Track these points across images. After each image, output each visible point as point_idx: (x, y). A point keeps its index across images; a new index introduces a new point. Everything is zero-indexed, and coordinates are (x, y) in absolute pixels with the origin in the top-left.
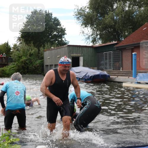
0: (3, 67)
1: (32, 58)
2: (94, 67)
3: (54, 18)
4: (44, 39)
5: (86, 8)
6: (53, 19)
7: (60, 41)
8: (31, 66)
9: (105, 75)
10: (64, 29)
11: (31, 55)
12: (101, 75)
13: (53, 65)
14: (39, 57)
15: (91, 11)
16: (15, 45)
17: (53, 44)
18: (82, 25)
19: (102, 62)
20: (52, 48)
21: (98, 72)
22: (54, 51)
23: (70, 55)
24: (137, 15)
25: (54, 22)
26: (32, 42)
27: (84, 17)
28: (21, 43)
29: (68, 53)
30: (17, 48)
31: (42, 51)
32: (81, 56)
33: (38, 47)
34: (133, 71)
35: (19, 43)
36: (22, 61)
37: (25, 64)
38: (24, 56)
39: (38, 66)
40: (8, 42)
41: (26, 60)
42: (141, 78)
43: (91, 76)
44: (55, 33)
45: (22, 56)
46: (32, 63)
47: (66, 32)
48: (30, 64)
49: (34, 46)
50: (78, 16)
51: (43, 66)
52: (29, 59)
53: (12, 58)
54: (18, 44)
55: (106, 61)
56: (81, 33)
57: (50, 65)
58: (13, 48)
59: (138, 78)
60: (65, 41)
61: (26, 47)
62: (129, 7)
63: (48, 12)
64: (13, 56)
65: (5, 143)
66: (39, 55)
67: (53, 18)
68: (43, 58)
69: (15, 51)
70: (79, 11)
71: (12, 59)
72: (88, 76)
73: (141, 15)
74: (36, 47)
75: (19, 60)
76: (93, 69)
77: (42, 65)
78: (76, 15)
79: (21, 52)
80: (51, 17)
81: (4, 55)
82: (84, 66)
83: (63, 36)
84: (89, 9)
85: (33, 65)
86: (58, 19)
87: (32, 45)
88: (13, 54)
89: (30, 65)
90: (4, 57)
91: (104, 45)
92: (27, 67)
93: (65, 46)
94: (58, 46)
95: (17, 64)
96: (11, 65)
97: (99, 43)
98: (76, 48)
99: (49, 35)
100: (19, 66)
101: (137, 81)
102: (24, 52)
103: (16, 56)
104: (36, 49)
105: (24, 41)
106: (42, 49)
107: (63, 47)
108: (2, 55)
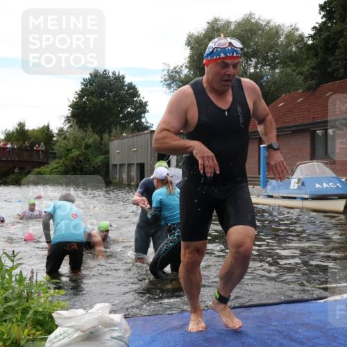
0: (40, 167)
1: (89, 152)
3: (128, 84)
4: (111, 120)
5: (184, 67)
6: (126, 86)
7: (138, 123)
8: (87, 166)
10: (146, 103)
11: (87, 147)
13: (124, 165)
14: (101, 151)
15: (192, 73)
16: (61, 130)
17: (126, 128)
20: (124, 135)
22: (127, 140)
24: (269, 81)
25: (127, 91)
26: (89, 125)
27: (179, 83)
28: (71, 126)
30: (63, 134)
31: (106, 140)
33: (100, 133)
34: (262, 176)
35: (67, 126)
36: (73, 158)
37: (76, 161)
38: (75, 148)
39: (100, 166)
40: (48, 125)
41: (80, 155)
42: (273, 188)
44: (129, 110)
45: (72, 149)
46: (89, 161)
47: (147, 108)
48: (85, 162)
49: (94, 131)
50: (169, 82)
51: (108, 167)
52: (84, 153)
53: (55, 151)
54: (66, 128)
57: (122, 165)
58: (57, 134)
59: (269, 187)
60: (145, 124)
61: (80, 134)
62: (256, 67)
63: (119, 75)
64: (57, 148)
65: (41, 298)
66: (102, 147)
67: (126, 83)
68: (107, 152)
69: (60, 139)
70: (171, 74)
71: (55, 153)
73: (275, 82)
74: (97, 134)
75: (67, 155)
77: (106, 164)
78: (165, 80)
80: (124, 82)
81: (42, 147)
82: (178, 166)
83: (143, 115)
84: (188, 70)
85: (90, 165)
86: (134, 86)
87: (90, 129)
88: (58, 144)
89: (85, 164)
92: (80, 167)
93: (146, 132)
94: (134, 132)
95: (63, 163)
96: (53, 164)
99: (119, 114)
100: (66, 166)
101: (267, 194)
102: (75, 142)
103: (62, 149)
104: (96, 136)
105: (77, 123)
106: (106, 136)
107: (142, 133)
108: (39, 146)
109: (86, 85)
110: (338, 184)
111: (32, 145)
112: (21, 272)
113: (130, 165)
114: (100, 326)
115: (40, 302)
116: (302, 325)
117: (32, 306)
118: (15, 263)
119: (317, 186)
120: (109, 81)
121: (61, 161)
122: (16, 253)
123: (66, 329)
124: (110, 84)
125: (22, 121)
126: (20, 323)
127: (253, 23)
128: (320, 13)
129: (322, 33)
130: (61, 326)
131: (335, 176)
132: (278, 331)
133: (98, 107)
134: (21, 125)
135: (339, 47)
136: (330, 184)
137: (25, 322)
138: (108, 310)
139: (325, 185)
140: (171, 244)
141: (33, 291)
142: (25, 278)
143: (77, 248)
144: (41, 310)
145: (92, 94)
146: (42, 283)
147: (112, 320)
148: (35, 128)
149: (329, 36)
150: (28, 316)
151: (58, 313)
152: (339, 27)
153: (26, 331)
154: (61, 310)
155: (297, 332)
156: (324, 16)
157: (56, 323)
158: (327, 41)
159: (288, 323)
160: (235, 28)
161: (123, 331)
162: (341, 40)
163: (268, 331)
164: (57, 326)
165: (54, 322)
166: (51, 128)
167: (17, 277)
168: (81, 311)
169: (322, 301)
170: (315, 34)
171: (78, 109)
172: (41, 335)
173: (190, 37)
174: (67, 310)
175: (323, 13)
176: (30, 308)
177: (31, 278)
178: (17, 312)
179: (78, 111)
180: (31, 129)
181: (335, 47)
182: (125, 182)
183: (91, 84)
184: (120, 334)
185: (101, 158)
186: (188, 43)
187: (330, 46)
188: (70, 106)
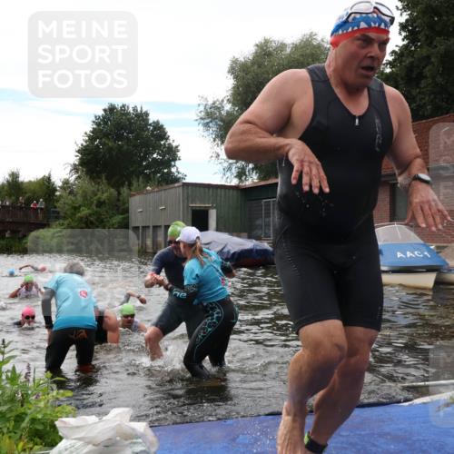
0: (38, 229)
1: (103, 210)
2: (241, 232)
3: (154, 122)
4: (131, 169)
5: (225, 102)
6: (150, 125)
7: (167, 173)
9: (265, 251)
10: (177, 147)
11: (100, 204)
12: (257, 251)
13: (148, 227)
14: (118, 210)
15: (237, 109)
16: (66, 182)
17: (150, 179)
18: (214, 140)
19: (259, 222)
20: (148, 188)
21: (248, 244)
22: (152, 195)
23: (188, 206)
25: (153, 131)
26: (104, 176)
27: (219, 123)
28: (79, 177)
29: (183, 201)
30: (69, 187)
31: (125, 195)
32: (213, 208)
33: (118, 186)
35: (74, 177)
36: (82, 218)
38: (84, 205)
41: (90, 215)
43: (234, 253)
44: (155, 156)
45: (80, 206)
46: (102, 221)
47: (179, 154)
48: (97, 223)
49: (109, 184)
50: (206, 121)
52: (96, 212)
53: (58, 209)
54: (72, 179)
55: (267, 220)
56: (213, 158)
57: (143, 227)
58: (61, 187)
60: (176, 174)
61: (88, 185)
63: (141, 111)
64: (61, 206)
65: (40, 401)
66: (120, 204)
67: (151, 122)
68: (126, 211)
69: (64, 194)
70: (209, 110)
71: (58, 212)
72: (228, 252)
74: (113, 187)
75: (75, 215)
76: (239, 236)
78: (201, 118)
79: (79, 198)
80: (148, 120)
81: (41, 204)
82: (218, 229)
83: (173, 163)
84: (231, 105)
86: (162, 126)
87: (104, 181)
88: (62, 201)
90: (42, 209)
91: (263, 183)
93: (176, 185)
94: (162, 185)
95: (68, 225)
96: (56, 227)
97: (253, 179)
98: (202, 189)
99: (142, 161)
102: (85, 197)
103: (67, 207)
104: (112, 190)
105: (87, 173)
106: (125, 190)
107: (171, 186)
108: (37, 202)
109: (98, 124)
110: (426, 253)
111: (29, 201)
112: (14, 368)
113: (155, 228)
114: (118, 438)
115: (39, 407)
116: (380, 435)
117: (29, 411)
118: (6, 356)
119: (399, 255)
120: (128, 119)
121: (66, 222)
122: (6, 342)
123: (74, 441)
124: (131, 124)
125: (15, 171)
126: (13, 434)
127: (314, 46)
128: (400, 33)
129: (404, 59)
130: (67, 438)
131: (422, 242)
132: (351, 444)
133: (114, 153)
134: (14, 176)
135: (426, 77)
136: (416, 253)
137: (19, 433)
138: (128, 417)
139: (409, 254)
140: (209, 329)
141: (30, 392)
142: (20, 375)
143: (86, 336)
144: (40, 416)
145: (106, 135)
146: (42, 382)
147: (133, 429)
148: (33, 180)
149: (412, 63)
150: (24, 425)
151: (62, 421)
152: (425, 52)
153: (21, 445)
154: (67, 417)
155: (374, 445)
156: (405, 37)
157: (60, 434)
158: (410, 69)
159: (363, 433)
160: (292, 52)
161: (148, 444)
162: (427, 68)
163: (336, 443)
164: (61, 438)
165: (58, 433)
166: (53, 180)
167: (9, 374)
168: (92, 419)
169: (407, 404)
170: (395, 60)
171: (89, 154)
172: (40, 450)
173: (235, 62)
174: (74, 417)
175: (404, 34)
176: (26, 415)
177: (27, 375)
178: (8, 420)
179: (89, 157)
180: (26, 180)
181: (421, 76)
182: (150, 250)
183: (106, 123)
184: (143, 448)
185: (118, 218)
186: (232, 70)
187: (414, 76)
188: (78, 151)
